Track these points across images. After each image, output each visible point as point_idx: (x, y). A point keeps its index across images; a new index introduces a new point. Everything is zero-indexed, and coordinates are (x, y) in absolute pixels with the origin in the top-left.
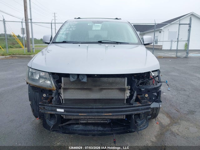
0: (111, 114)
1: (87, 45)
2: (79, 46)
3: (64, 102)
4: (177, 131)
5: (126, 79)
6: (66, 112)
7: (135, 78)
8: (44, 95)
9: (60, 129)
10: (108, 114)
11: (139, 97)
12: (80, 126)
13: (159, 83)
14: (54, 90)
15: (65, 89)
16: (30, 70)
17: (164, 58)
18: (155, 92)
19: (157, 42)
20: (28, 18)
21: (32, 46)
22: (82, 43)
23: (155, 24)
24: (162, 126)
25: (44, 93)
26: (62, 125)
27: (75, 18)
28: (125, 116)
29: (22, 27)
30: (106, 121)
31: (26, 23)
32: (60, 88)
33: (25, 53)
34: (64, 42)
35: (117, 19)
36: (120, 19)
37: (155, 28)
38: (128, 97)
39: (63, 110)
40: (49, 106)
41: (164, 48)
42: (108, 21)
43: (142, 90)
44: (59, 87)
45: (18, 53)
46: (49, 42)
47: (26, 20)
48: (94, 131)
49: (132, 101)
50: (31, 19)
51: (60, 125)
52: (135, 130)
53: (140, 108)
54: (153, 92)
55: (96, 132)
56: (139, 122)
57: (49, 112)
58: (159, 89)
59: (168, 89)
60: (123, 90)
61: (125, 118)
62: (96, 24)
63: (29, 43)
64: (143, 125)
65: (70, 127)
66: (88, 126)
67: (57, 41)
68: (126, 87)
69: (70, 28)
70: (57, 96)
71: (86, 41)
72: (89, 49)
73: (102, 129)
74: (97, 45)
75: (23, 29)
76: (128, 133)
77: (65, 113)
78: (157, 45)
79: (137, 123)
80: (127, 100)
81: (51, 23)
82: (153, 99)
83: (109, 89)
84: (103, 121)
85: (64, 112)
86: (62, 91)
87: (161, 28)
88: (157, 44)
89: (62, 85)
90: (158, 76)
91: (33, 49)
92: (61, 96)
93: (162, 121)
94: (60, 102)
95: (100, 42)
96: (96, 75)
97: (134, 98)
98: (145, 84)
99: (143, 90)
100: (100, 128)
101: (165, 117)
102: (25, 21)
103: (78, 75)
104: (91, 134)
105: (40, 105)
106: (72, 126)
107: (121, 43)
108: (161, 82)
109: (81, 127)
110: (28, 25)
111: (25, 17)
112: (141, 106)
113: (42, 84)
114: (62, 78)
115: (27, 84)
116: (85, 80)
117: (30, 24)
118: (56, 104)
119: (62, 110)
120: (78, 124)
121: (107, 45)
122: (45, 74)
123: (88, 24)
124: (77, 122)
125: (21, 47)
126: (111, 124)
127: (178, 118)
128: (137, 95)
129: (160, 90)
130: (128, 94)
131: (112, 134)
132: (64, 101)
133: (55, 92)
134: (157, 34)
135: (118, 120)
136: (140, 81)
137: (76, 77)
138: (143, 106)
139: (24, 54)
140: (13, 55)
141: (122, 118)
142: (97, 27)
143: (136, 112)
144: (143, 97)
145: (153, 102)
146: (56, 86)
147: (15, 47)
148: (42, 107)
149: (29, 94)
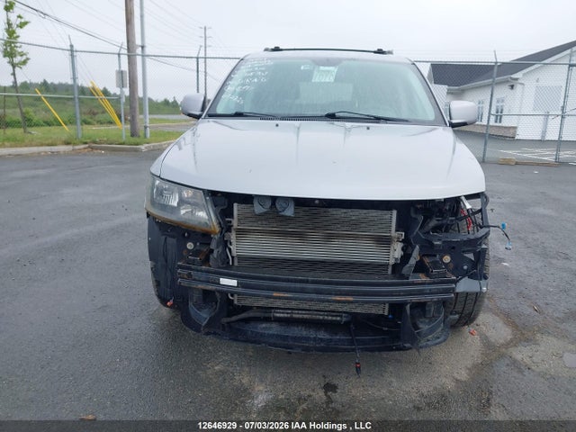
0: (350, 299)
1: (297, 123)
2: (277, 125)
3: (236, 264)
4: (527, 360)
5: (395, 212)
6: (243, 287)
7: (417, 211)
8: (190, 246)
9: (224, 330)
10: (343, 298)
11: (427, 260)
12: (274, 325)
13: (481, 227)
14: (216, 234)
15: (240, 232)
16: (157, 182)
17: (517, 164)
18: (469, 251)
19: (501, 116)
20: (134, 42)
21: (141, 119)
22: (283, 118)
23: (496, 63)
24: (488, 345)
25: (189, 239)
26: (229, 320)
27: (266, 50)
28: (387, 306)
29: (120, 67)
30: (338, 318)
31: (129, 56)
32: (229, 229)
33: (124, 139)
34: (239, 115)
35: (380, 52)
36: (390, 53)
37: (495, 75)
38: (396, 259)
39: (236, 281)
40: (201, 271)
41: (521, 135)
42: (354, 60)
43: (436, 243)
44: (226, 228)
45: (105, 139)
46: (198, 113)
47: (128, 49)
48: (307, 339)
49: (406, 270)
50: (143, 47)
51: (225, 320)
52: (412, 344)
53: (427, 287)
54: (463, 252)
55: (311, 344)
56: (424, 327)
57: (201, 286)
58: (480, 245)
59: (508, 246)
60: (385, 241)
61: (386, 314)
62: (322, 68)
63: (135, 112)
64: (435, 335)
65: (250, 328)
66: (292, 328)
67: (220, 110)
68: (394, 233)
69: (253, 77)
70: (220, 249)
71: (293, 113)
72: (301, 134)
73: (327, 337)
74: (324, 125)
75: (121, 73)
76: (392, 350)
77: (240, 290)
78: (500, 125)
79: (419, 329)
80: (395, 266)
81: (198, 58)
82: (462, 268)
83: (348, 236)
84: (330, 318)
85: (237, 287)
86: (233, 236)
87: (514, 76)
88: (500, 122)
89: (235, 223)
90: (480, 211)
91: (146, 127)
92: (230, 250)
93: (489, 334)
94: (228, 263)
95: (332, 117)
96: (317, 202)
97: (413, 261)
98: (446, 231)
99: (438, 243)
100: (322, 335)
101: (500, 324)
102: (126, 52)
103: (274, 199)
104: (299, 347)
105: (180, 267)
106: (252, 324)
107: (387, 120)
108: (489, 227)
109: (274, 329)
110: (135, 64)
111: (128, 41)
112: (429, 284)
113: (186, 217)
114: (235, 205)
115: (148, 215)
116: (290, 212)
117: (139, 59)
118: (219, 268)
119: (233, 282)
120: (267, 320)
121: (348, 125)
122: (194, 194)
123: (302, 68)
124: (267, 315)
125: (111, 123)
126: (352, 326)
127: (537, 329)
128: (422, 255)
129: (484, 246)
130: (397, 251)
131: (353, 350)
132: (236, 261)
133: (216, 237)
134: (501, 92)
135: (369, 317)
136: (433, 223)
137: (269, 204)
138: (434, 283)
139: (122, 141)
140: (93, 145)
141: (381, 312)
142: (325, 76)
143: (415, 299)
144: (437, 262)
145: (463, 277)
146: (220, 223)
147: (98, 122)
148: (185, 272)
149: (149, 242)
